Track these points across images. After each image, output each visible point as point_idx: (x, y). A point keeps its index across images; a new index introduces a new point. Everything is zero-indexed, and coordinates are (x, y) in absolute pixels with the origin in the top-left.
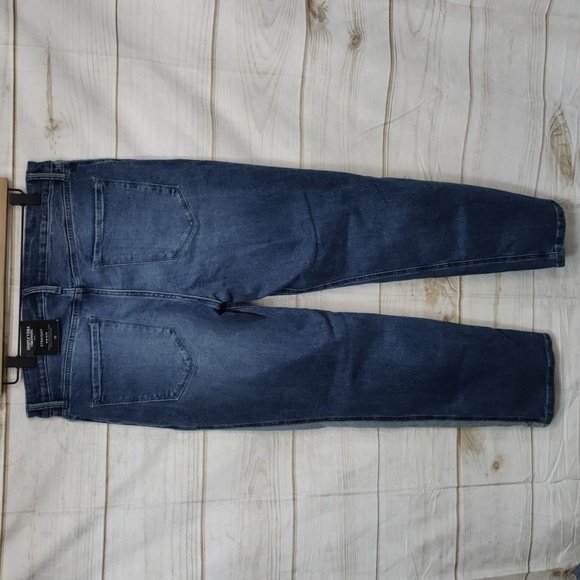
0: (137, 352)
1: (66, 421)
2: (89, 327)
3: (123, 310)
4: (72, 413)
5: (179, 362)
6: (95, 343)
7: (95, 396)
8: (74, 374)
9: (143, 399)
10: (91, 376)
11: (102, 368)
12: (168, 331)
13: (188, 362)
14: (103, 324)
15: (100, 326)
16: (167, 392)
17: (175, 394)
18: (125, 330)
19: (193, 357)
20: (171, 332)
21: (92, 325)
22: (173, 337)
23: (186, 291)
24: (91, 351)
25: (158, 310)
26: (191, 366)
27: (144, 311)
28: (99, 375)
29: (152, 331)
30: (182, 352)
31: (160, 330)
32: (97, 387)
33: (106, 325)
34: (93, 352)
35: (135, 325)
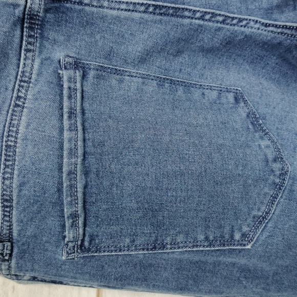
0: (166, 139)
1: (12, 283)
2: (60, 78)
3: (135, 48)
4: (19, 268)
5: (258, 165)
6: (71, 114)
7: (69, 234)
8: (21, 185)
9: (174, 244)
10: (60, 190)
11: (86, 173)
12: (231, 97)
13: (277, 166)
14: (92, 74)
15: (84, 77)
16: (227, 230)
17: (244, 235)
18: (140, 90)
19: (285, 154)
20: (237, 100)
21: (65, 74)
22: (242, 111)
23: (269, 11)
24: (61, 130)
25: (208, 51)
26: (283, 174)
27: (179, 53)
28: (80, 190)
29: (197, 94)
30: (264, 143)
31: (214, 94)
32: (74, 216)
33: (98, 77)
34: (66, 134)
35: (161, 82)
